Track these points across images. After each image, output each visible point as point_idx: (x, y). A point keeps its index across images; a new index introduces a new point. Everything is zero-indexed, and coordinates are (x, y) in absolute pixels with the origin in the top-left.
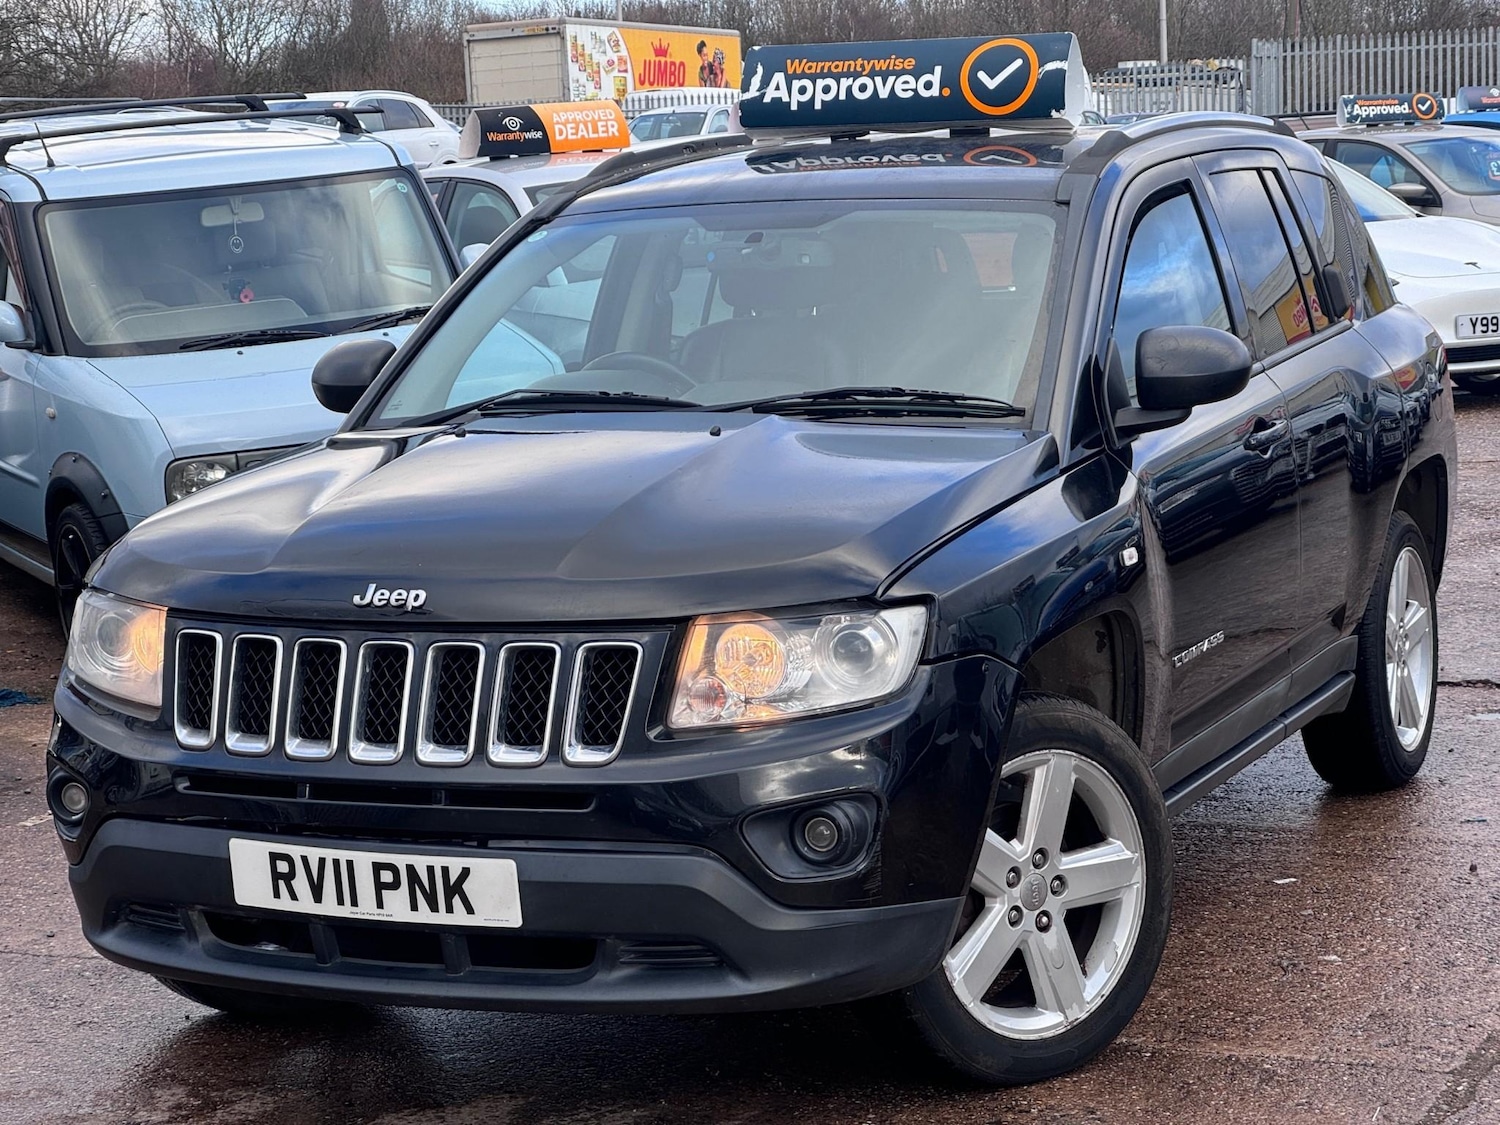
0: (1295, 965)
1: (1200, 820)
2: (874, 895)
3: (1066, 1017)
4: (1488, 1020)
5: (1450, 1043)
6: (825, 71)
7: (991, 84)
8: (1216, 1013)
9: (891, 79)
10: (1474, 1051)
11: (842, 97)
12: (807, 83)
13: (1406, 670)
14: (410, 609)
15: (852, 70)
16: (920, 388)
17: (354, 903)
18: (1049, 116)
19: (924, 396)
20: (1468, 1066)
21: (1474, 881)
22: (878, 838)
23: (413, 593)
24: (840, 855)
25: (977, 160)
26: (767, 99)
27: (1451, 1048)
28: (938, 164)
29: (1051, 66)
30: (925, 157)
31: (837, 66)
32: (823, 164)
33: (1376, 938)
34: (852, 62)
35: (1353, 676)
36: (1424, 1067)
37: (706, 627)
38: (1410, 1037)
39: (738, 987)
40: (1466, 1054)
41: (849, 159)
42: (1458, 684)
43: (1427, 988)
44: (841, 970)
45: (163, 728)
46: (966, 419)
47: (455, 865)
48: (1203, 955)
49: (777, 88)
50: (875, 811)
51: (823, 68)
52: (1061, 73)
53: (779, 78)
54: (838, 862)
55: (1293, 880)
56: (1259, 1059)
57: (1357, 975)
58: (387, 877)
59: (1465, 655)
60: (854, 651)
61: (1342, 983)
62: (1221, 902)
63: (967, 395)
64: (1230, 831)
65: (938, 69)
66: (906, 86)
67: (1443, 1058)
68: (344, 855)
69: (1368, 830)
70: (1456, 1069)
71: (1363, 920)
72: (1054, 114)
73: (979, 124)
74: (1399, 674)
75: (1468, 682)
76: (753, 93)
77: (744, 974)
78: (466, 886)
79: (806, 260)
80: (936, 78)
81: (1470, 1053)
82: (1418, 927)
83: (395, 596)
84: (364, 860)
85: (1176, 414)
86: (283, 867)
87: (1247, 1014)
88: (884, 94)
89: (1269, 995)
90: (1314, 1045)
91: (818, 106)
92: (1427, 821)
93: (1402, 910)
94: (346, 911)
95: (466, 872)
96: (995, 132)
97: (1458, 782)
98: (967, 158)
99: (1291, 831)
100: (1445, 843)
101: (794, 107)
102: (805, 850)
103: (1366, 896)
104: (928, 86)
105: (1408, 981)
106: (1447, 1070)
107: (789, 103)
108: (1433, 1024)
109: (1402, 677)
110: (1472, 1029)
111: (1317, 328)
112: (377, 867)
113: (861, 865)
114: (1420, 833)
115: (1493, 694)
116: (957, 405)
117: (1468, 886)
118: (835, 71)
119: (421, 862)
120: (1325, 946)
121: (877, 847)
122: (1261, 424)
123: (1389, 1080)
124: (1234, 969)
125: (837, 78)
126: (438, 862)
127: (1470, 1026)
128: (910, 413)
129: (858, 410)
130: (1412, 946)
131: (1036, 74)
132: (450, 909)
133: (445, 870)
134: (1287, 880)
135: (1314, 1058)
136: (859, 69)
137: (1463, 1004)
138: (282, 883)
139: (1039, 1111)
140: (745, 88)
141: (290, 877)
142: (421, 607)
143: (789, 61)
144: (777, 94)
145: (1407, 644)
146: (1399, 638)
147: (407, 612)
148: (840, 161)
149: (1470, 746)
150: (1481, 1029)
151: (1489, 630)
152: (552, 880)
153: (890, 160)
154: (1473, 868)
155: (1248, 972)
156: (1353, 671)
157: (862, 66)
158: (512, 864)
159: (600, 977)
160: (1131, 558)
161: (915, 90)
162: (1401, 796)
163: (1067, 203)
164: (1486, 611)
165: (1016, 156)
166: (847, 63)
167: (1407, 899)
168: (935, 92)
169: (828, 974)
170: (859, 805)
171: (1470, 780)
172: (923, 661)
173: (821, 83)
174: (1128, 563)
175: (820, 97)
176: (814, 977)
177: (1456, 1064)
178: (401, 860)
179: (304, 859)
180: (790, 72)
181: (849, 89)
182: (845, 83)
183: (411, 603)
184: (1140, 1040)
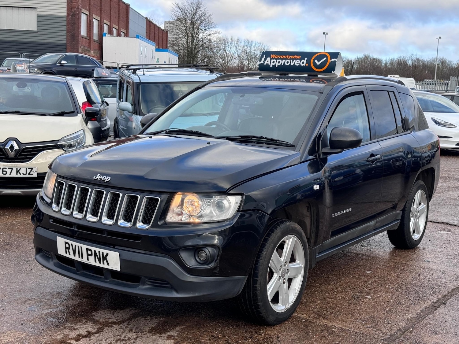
0: (358, 298)
1: (357, 252)
2: (217, 274)
3: (286, 307)
4: (401, 323)
5: (387, 330)
6: (280, 58)
7: (318, 63)
8: (329, 310)
9: (295, 61)
10: (393, 333)
11: (283, 64)
12: (275, 60)
13: (417, 220)
14: (106, 182)
15: (286, 58)
16: (268, 137)
17: (82, 258)
18: (331, 72)
19: (269, 139)
20: (389, 338)
21: (418, 278)
22: (218, 258)
23: (108, 177)
24: (207, 262)
25: (313, 81)
26: (265, 64)
27: (387, 331)
28: (304, 82)
29: (333, 60)
30: (301, 80)
31: (282, 57)
32: (277, 80)
33: (384, 292)
34: (286, 56)
35: (400, 221)
36: (376, 336)
37: (182, 195)
38: (377, 326)
39: (175, 295)
40: (390, 334)
41: (283, 79)
42: (440, 223)
43: (390, 310)
44: (205, 293)
45: (50, 205)
46: (280, 146)
47: (105, 252)
48: (336, 291)
49: (268, 61)
50: (218, 251)
51: (279, 57)
52: (335, 61)
53: (269, 59)
54: (206, 264)
55: (371, 272)
56: (333, 327)
57: (373, 303)
58: (89, 252)
59: (444, 216)
60: (219, 206)
61: (368, 305)
62: (349, 276)
63: (280, 140)
64: (363, 256)
65: (306, 59)
66: (298, 63)
67: (383, 334)
68: (80, 245)
69: (398, 260)
70: (385, 339)
71: (383, 286)
72: (332, 72)
73: (315, 73)
74: (415, 221)
75: (442, 223)
76: (262, 62)
77: (177, 292)
78: (107, 258)
79: (256, 103)
80: (305, 61)
81: (392, 334)
82: (397, 291)
83: (103, 178)
84: (85, 247)
85: (339, 150)
86: (67, 246)
87: (337, 311)
88: (292, 64)
89: (346, 306)
90: (350, 324)
91: (277, 66)
92: (414, 259)
93: (395, 285)
94: (80, 260)
95: (107, 254)
96: (319, 76)
97: (428, 249)
98: (311, 81)
99: (378, 258)
100: (416, 266)
101: (271, 66)
102: (198, 259)
103: (388, 279)
104: (303, 63)
105: (386, 307)
106: (382, 338)
107: (270, 65)
108: (386, 322)
109: (416, 222)
110: (396, 326)
111: (398, 132)
112: (87, 250)
113: (212, 265)
114: (411, 263)
115: (448, 226)
116: (277, 143)
117: (416, 280)
118: (282, 58)
119: (97, 250)
120: (369, 293)
121: (218, 261)
122: (372, 155)
123: (364, 339)
124: (341, 297)
125: (282, 59)
126: (101, 250)
127: (396, 325)
128: (266, 144)
129: (252, 141)
130: (392, 296)
131: (329, 61)
132: (104, 263)
133: (103, 253)
134: (369, 272)
135: (347, 328)
136: (287, 58)
137: (397, 317)
138: (67, 250)
139: (265, 335)
140: (260, 61)
141: (69, 248)
142: (109, 181)
143: (271, 55)
144: (268, 63)
145: (419, 214)
146: (416, 212)
147: (105, 182)
148: (281, 79)
149: (435, 240)
150: (398, 326)
151: (452, 210)
152: (128, 259)
153: (292, 80)
154: (419, 275)
155: (345, 298)
156: (400, 220)
157: (288, 57)
158: (118, 254)
159: (140, 287)
160: (316, 188)
161: (300, 64)
162: (411, 251)
163: (322, 93)
164: (453, 205)
165: (323, 82)
166: (285, 56)
167: (398, 282)
168: (304, 65)
169: (201, 294)
170: (214, 249)
171: (431, 249)
172: (238, 211)
173: (278, 61)
174: (315, 189)
175: (277, 64)
176: (197, 295)
177: (386, 337)
178: (93, 249)
179: (72, 244)
180: (271, 57)
181: (284, 63)
182: (284, 61)
183: (106, 180)
184: (304, 316)
